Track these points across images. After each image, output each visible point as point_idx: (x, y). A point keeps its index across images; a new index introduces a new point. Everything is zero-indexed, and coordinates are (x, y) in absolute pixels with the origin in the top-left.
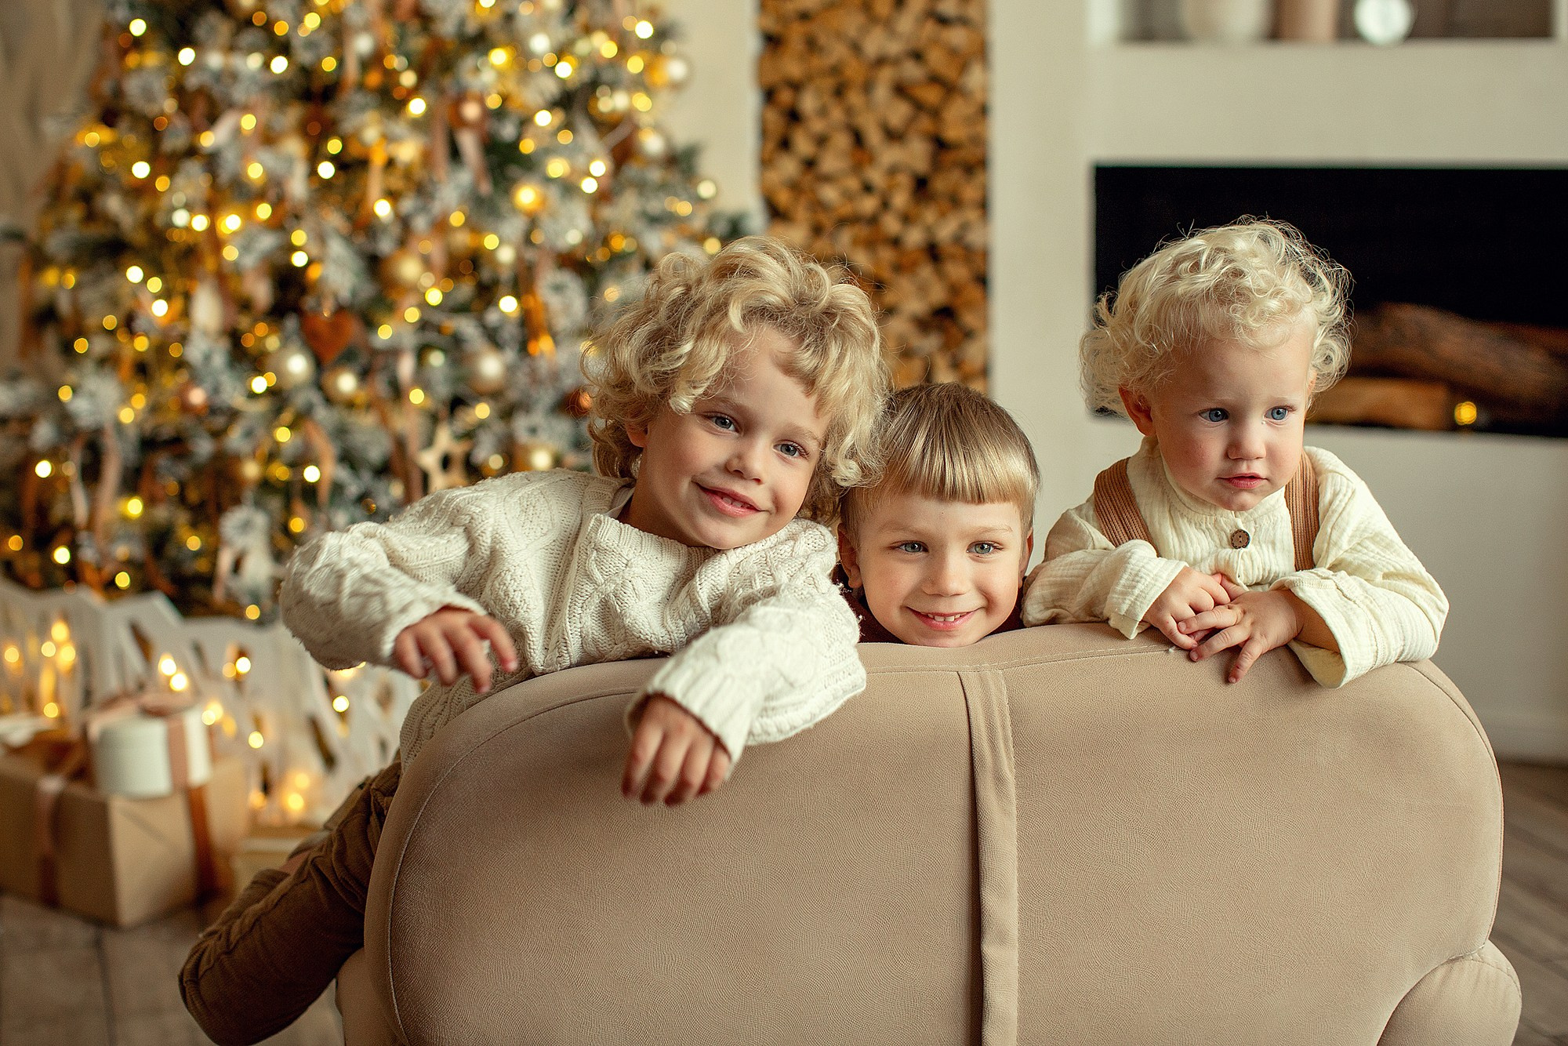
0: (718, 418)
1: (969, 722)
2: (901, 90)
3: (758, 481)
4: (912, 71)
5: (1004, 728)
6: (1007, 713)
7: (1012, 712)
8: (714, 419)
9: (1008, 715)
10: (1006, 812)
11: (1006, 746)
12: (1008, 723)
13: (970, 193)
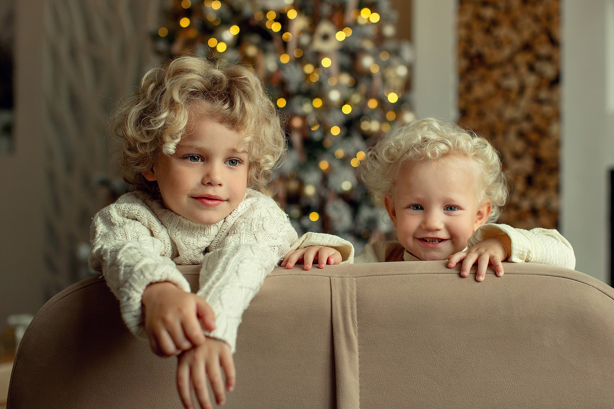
0: (191, 157)
1: (331, 303)
2: (521, 135)
3: (220, 185)
4: (526, 126)
5: (352, 308)
6: (355, 300)
7: (358, 300)
8: (189, 158)
9: (355, 302)
10: (351, 359)
11: (353, 319)
12: (355, 305)
13: (551, 183)
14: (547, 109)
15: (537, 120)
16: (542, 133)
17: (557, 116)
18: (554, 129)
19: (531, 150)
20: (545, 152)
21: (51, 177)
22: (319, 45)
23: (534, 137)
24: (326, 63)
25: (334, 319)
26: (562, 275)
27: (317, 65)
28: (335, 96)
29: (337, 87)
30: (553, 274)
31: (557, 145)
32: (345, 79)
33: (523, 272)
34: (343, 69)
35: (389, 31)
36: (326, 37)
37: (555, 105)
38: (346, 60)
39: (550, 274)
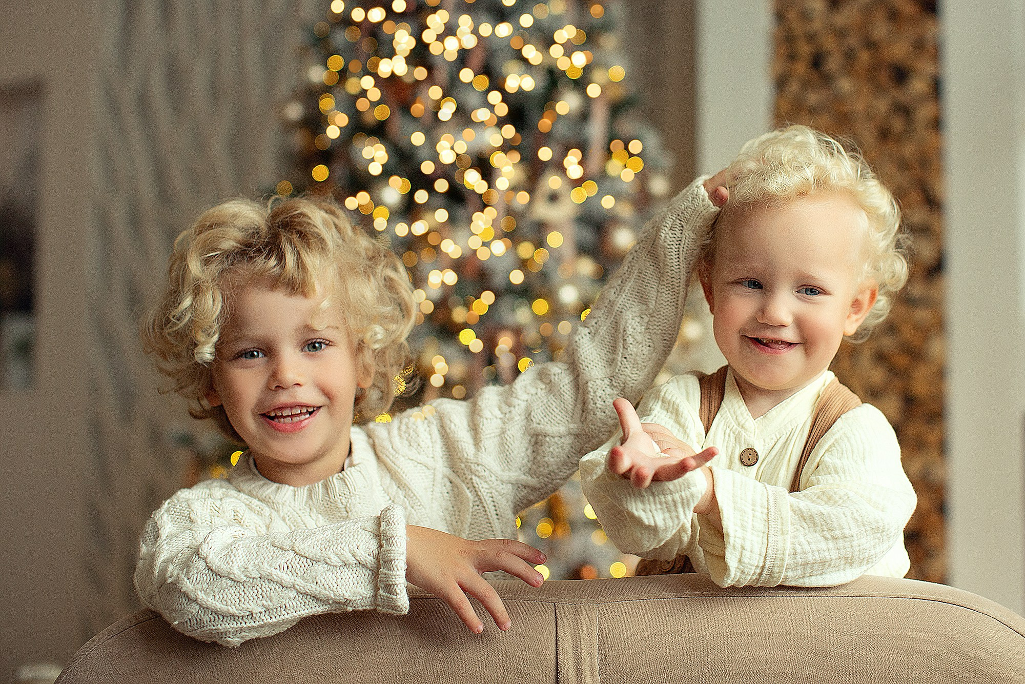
1: (557, 647)
3: (298, 384)
5: (591, 654)
6: (596, 642)
9: (596, 645)
11: (592, 674)
12: (596, 650)
14: (922, 315)
15: (907, 333)
16: (915, 354)
17: (939, 326)
18: (935, 347)
19: (898, 384)
20: (921, 386)
21: (97, 428)
22: (543, 211)
23: (902, 361)
24: (555, 239)
25: (561, 673)
26: (940, 598)
27: (540, 244)
28: (569, 295)
29: (574, 280)
30: (924, 596)
31: (941, 374)
32: (587, 267)
33: (875, 593)
34: (583, 250)
35: (659, 186)
36: (553, 198)
37: (936, 306)
38: (587, 235)
39: (919, 595)
